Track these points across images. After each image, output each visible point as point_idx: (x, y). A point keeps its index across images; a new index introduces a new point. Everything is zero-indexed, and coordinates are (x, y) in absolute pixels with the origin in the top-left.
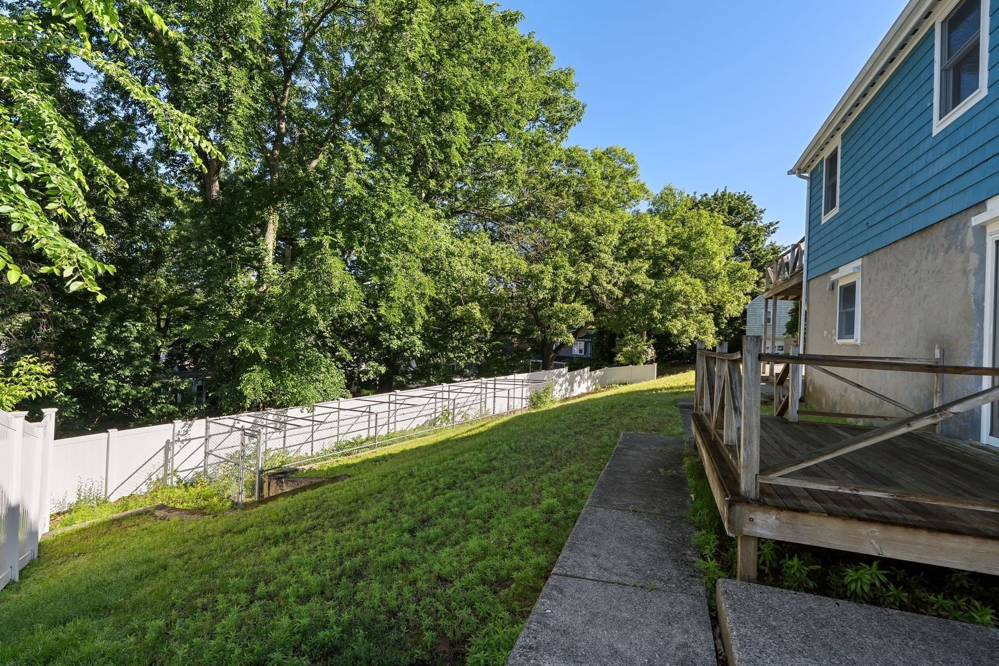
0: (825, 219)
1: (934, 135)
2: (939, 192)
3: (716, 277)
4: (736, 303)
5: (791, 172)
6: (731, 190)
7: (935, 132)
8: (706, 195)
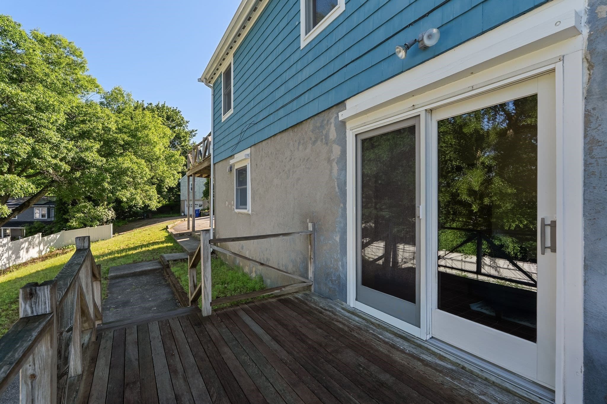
0: (224, 118)
1: (301, 48)
2: (307, 95)
3: (157, 159)
4: (172, 178)
5: (200, 80)
6: (168, 105)
7: (303, 45)
8: (151, 104)
